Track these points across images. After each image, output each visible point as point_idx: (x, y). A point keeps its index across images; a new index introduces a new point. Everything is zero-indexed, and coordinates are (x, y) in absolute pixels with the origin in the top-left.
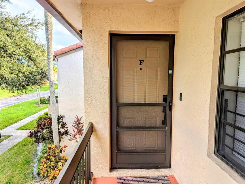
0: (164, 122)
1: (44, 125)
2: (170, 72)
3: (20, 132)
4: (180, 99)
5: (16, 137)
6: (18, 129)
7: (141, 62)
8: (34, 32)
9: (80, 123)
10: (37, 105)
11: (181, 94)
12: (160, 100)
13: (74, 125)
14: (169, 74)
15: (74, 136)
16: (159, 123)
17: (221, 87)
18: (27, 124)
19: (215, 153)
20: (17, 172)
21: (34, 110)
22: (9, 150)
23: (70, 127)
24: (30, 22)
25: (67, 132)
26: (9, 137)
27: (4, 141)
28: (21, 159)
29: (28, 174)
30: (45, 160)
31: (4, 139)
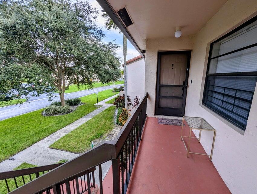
0: (182, 95)
1: (121, 99)
2: (188, 69)
3: (106, 105)
4: (191, 83)
5: (105, 107)
6: (105, 103)
7: (173, 65)
8: (114, 51)
9: (138, 100)
10: (113, 92)
11: (192, 80)
12: (181, 84)
13: (134, 100)
14: (187, 71)
15: (134, 106)
16: (180, 95)
17: (207, 74)
18: (109, 101)
19: (202, 104)
20: (107, 121)
21: (112, 94)
22: (103, 112)
23: (133, 102)
24: (114, 46)
25: (131, 104)
26: (102, 106)
27: (100, 108)
28: (108, 116)
29: (112, 123)
30: (121, 115)
31: (100, 107)
